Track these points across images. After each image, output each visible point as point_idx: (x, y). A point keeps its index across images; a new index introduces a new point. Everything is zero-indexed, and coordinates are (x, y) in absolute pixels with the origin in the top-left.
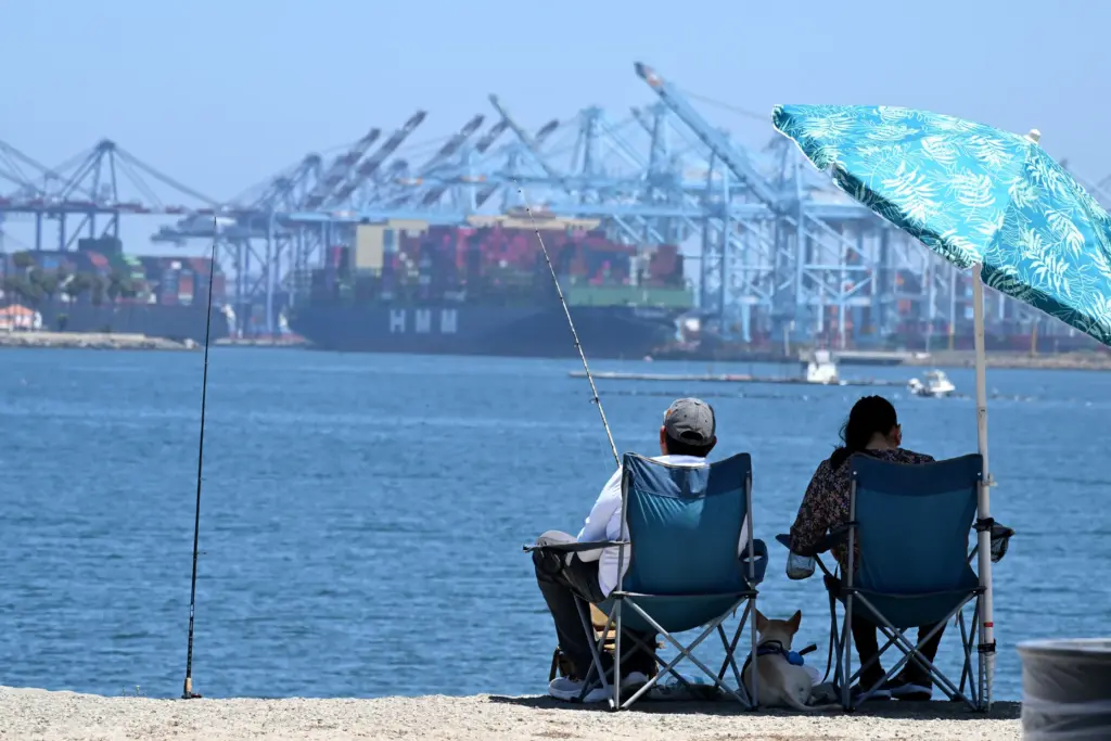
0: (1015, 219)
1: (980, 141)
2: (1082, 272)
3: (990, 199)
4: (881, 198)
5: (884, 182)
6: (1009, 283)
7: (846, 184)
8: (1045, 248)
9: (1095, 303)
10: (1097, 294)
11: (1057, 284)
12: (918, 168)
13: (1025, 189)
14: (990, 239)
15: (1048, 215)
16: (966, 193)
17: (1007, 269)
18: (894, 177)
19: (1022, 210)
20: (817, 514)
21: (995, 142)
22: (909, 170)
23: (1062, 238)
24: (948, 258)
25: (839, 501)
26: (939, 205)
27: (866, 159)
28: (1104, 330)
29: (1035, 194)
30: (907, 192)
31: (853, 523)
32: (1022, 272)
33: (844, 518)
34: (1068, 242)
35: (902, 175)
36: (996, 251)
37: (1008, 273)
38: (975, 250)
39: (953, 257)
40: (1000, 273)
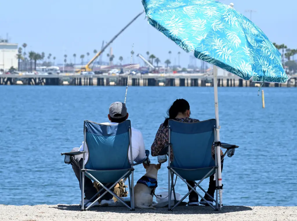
0: (212, 35)
1: (208, 8)
2: (237, 54)
3: (204, 27)
4: (163, 28)
5: (165, 22)
6: (206, 57)
7: (152, 23)
8: (224, 45)
9: (241, 64)
10: (242, 61)
11: (226, 58)
12: (180, 17)
13: (219, 24)
14: (200, 42)
15: (228, 33)
16: (195, 26)
17: (205, 53)
18: (170, 20)
19: (216, 31)
20: (159, 142)
21: (214, 8)
22: (176, 18)
23: (232, 42)
24: (184, 49)
25: (165, 137)
26: (184, 30)
27: (161, 15)
28: (244, 74)
29: (223, 26)
30: (173, 25)
31: (169, 144)
32: (212, 54)
33: (167, 142)
34: (234, 43)
35: (173, 20)
36: (202, 46)
37: (205, 54)
38: (193, 46)
39: (185, 48)
40: (202, 54)
